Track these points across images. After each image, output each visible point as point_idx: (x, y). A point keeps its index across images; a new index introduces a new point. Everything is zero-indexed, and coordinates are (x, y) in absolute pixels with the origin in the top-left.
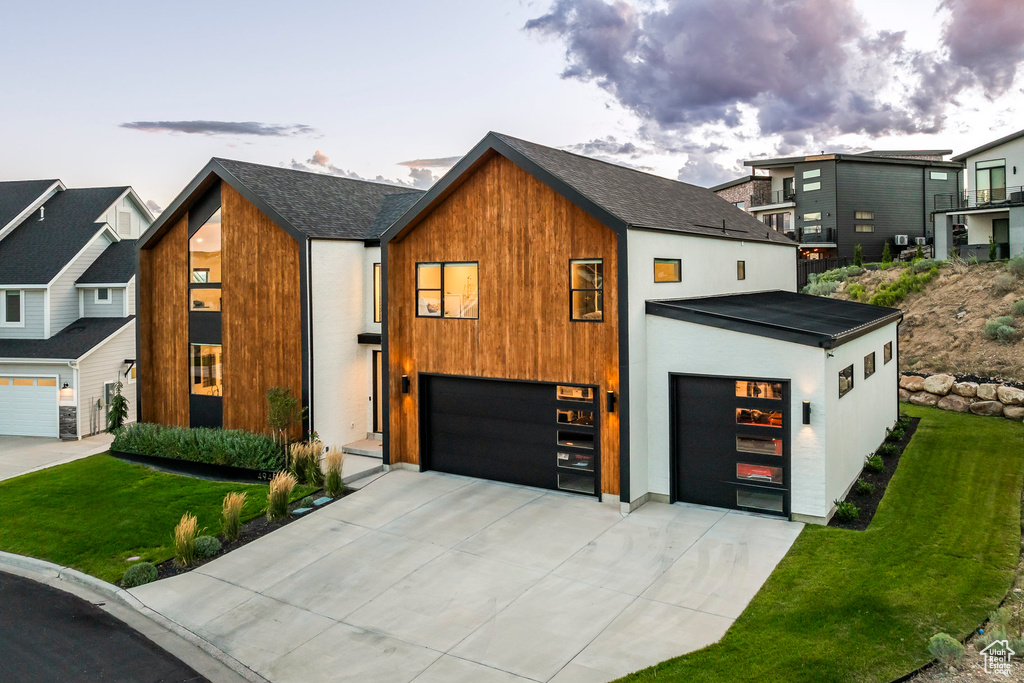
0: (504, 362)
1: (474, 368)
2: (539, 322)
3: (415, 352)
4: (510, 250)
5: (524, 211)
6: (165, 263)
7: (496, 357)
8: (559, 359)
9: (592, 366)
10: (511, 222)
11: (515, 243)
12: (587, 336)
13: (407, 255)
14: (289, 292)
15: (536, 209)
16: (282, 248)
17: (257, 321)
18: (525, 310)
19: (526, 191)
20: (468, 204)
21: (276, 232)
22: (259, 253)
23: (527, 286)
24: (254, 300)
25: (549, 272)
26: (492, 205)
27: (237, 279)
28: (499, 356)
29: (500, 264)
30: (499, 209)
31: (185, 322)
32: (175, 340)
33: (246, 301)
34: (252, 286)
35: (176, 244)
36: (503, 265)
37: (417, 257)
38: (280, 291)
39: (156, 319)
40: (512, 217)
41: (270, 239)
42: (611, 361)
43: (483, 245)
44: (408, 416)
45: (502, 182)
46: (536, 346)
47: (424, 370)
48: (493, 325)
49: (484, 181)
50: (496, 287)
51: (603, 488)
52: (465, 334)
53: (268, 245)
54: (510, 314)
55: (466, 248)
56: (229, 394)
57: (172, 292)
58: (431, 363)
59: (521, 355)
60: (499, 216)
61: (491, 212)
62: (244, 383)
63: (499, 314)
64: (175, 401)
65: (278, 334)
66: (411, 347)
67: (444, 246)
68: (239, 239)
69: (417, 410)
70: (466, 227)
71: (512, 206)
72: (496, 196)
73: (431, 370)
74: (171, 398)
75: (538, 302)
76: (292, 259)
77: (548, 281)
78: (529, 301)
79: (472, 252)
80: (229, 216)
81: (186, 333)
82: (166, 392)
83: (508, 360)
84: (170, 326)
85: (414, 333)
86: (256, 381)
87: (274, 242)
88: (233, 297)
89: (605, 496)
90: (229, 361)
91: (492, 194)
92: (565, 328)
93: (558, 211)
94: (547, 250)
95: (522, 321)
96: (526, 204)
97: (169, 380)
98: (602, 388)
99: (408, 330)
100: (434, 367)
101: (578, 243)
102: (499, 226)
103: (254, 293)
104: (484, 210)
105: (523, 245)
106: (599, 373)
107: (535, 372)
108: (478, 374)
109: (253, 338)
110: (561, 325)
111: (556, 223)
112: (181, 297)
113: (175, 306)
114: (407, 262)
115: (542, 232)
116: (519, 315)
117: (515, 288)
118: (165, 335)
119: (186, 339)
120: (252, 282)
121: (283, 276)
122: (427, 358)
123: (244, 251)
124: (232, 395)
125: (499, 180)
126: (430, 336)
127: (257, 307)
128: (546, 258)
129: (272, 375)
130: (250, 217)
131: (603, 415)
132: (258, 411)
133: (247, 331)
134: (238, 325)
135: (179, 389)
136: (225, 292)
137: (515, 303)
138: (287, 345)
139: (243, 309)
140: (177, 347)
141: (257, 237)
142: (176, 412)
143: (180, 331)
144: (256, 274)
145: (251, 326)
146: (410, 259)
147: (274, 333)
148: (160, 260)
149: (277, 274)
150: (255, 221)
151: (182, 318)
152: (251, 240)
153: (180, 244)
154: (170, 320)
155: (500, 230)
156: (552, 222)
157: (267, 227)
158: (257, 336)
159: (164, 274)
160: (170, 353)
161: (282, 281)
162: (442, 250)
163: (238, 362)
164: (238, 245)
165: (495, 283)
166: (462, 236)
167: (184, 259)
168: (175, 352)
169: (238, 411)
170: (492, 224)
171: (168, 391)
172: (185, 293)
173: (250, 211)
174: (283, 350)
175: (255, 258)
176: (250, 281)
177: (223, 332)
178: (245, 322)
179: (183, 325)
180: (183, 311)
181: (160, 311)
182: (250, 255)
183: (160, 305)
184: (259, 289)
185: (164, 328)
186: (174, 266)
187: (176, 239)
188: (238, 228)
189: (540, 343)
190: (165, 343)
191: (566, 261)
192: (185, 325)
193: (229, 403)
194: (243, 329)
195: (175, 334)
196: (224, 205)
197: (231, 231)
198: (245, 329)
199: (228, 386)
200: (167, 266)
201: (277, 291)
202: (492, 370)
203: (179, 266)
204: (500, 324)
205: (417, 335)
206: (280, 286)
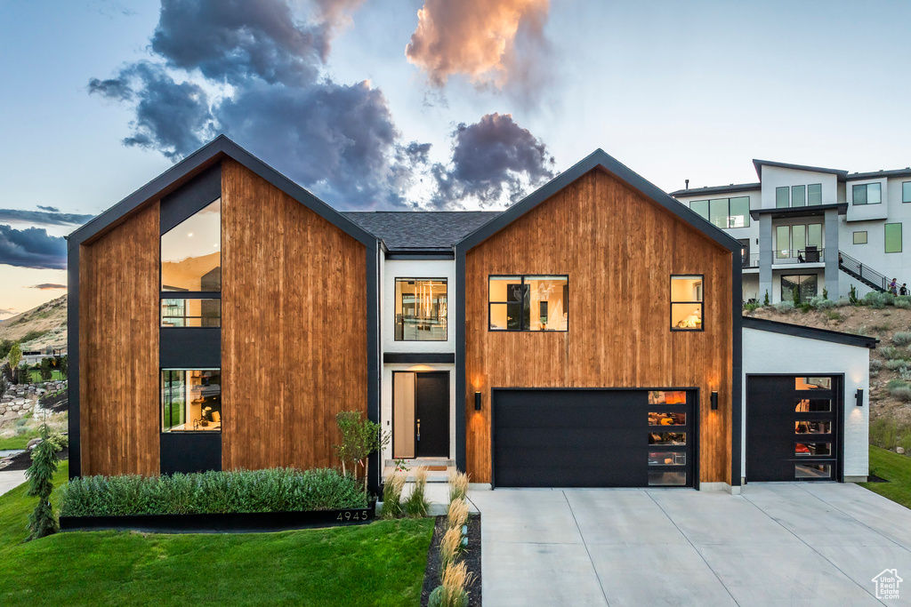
0: (598, 372)
1: (562, 380)
2: (638, 333)
3: (488, 367)
4: (606, 265)
5: (622, 228)
6: (114, 265)
7: (588, 367)
8: (660, 367)
9: (692, 371)
10: (607, 238)
11: (611, 259)
12: (688, 344)
13: (478, 267)
14: (334, 303)
15: (636, 227)
16: (324, 252)
17: (281, 338)
18: (622, 321)
19: (625, 210)
20: (557, 219)
21: (313, 233)
22: (286, 255)
23: (624, 299)
24: (276, 311)
25: (648, 286)
26: (586, 221)
27: (248, 289)
28: (592, 367)
29: (594, 278)
30: (595, 225)
31: (154, 342)
32: (133, 364)
33: (263, 315)
34: (275, 296)
35: (136, 240)
36: (598, 280)
37: (491, 269)
38: (320, 302)
39: (97, 339)
40: (608, 232)
41: (305, 241)
42: (711, 365)
43: (575, 260)
44: (477, 435)
45: (598, 199)
46: (634, 354)
47: (499, 385)
48: (585, 336)
49: (576, 197)
50: (589, 300)
51: (701, 477)
52: (550, 347)
53: (300, 248)
54: (605, 326)
55: (554, 261)
56: (233, 428)
57: (128, 303)
58: (508, 377)
59: (618, 365)
60: (594, 232)
61: (584, 227)
62: (261, 414)
63: (593, 325)
64: (133, 442)
65: (315, 352)
66: (482, 361)
67: (526, 259)
68: (252, 238)
69: (489, 426)
70: (554, 242)
71: (608, 223)
72: (590, 212)
73: (508, 384)
74: (123, 441)
75: (636, 313)
76: (339, 265)
77: (648, 295)
78: (627, 313)
79: (560, 265)
80: (235, 209)
81: (155, 355)
82: (114, 433)
83: (603, 369)
84: (125, 348)
85: (486, 347)
86: (280, 410)
87: (310, 244)
89: (703, 485)
90: (232, 388)
91: (585, 210)
92: (665, 336)
93: (659, 230)
94: (647, 266)
95: (620, 333)
96: (625, 222)
97: (120, 417)
98: (702, 389)
99: (477, 345)
100: (513, 381)
101: (679, 260)
102: (594, 241)
103: (277, 305)
104: (576, 225)
105: (620, 260)
106: (700, 377)
107: (634, 379)
108: (567, 385)
109: (276, 358)
110: (660, 335)
111: (656, 241)
112: (146, 310)
113: (134, 322)
114: (478, 274)
115: (642, 249)
116: (615, 326)
117: (612, 301)
118: (113, 359)
119: (154, 363)
120: (274, 292)
121: (325, 285)
122: (504, 372)
123: (260, 254)
124: (238, 429)
125: (594, 197)
126: (507, 350)
127: (281, 321)
128: (646, 274)
129: (305, 401)
130: (270, 212)
131: (703, 413)
132: (282, 445)
133: (265, 351)
134: (250, 343)
135: (140, 428)
136: (227, 304)
137: (611, 315)
138: (329, 364)
139: (259, 324)
140: (137, 374)
141: (282, 237)
142: (134, 458)
143: (143, 353)
144: (281, 282)
145: (271, 343)
146: (482, 271)
147: (310, 352)
148: (104, 260)
149: (315, 282)
150: (279, 218)
151: (147, 336)
152: (273, 241)
153: (145, 243)
154: (123, 339)
155: (594, 246)
156: (653, 241)
157: (299, 226)
158: (281, 356)
159: (113, 280)
160: (123, 383)
161: (323, 290)
162: (523, 263)
163: (249, 389)
164: (251, 246)
165: (588, 296)
166: (548, 249)
167: (153, 261)
168: (133, 380)
169: (248, 448)
170: (586, 239)
171: (119, 432)
172: (153, 305)
173: (272, 205)
174: (324, 370)
175: (279, 263)
176: (271, 290)
177: (223, 353)
178: (262, 339)
179: (149, 345)
180: (149, 327)
181: (103, 329)
182: (271, 258)
183: (105, 320)
184: (286, 299)
185: (113, 350)
186: (133, 269)
187: (137, 234)
188: (251, 226)
189: (638, 352)
190: (114, 370)
191: (666, 276)
192: (154, 345)
193: (233, 439)
194: (258, 348)
195: (132, 358)
196: (227, 196)
197: (238, 228)
198: (262, 348)
199: (230, 419)
200: (119, 270)
201: (315, 302)
202: (585, 380)
203: (143, 269)
204: (594, 336)
205: (490, 350)
206: (320, 297)
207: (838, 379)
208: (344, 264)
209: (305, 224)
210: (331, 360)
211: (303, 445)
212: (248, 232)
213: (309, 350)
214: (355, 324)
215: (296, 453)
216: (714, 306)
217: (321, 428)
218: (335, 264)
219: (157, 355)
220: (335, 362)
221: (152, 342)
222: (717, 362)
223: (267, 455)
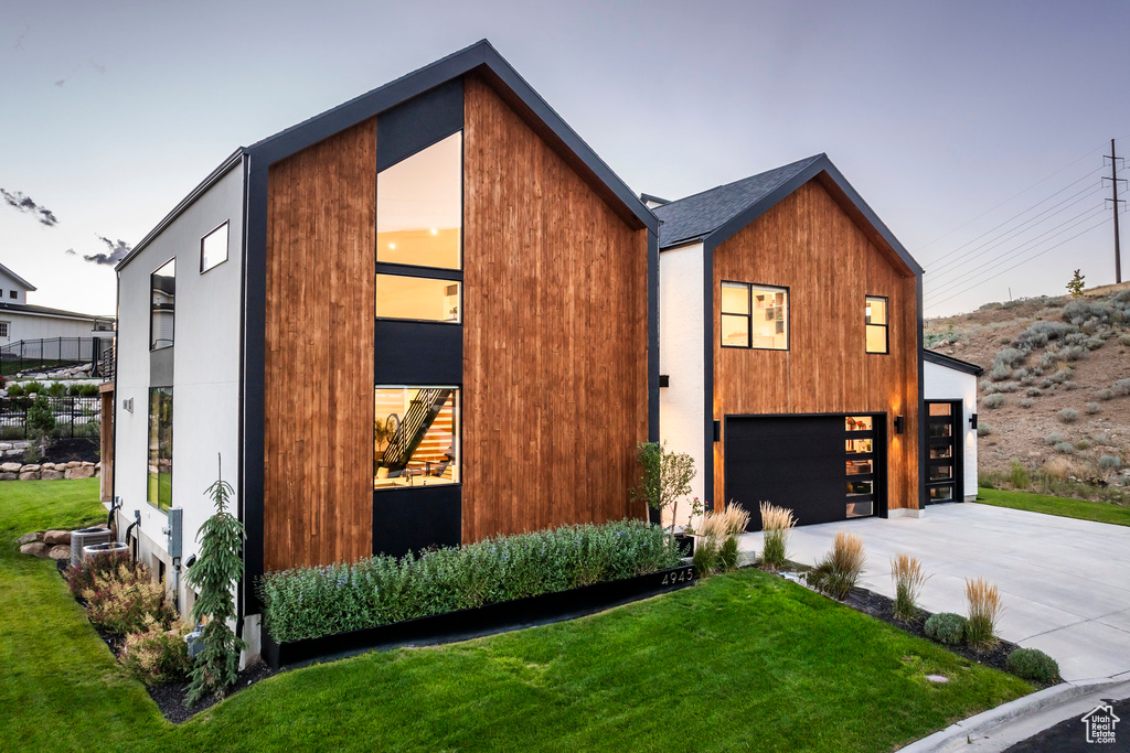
0: (814, 395)
1: (786, 405)
2: (843, 354)
4: (819, 280)
5: (830, 242)
6: (304, 210)
7: (806, 391)
8: (859, 391)
9: (881, 395)
10: (819, 250)
11: (823, 273)
12: (878, 367)
14: (597, 299)
15: (840, 242)
16: (587, 229)
17: (539, 344)
18: (832, 343)
19: (832, 223)
20: (780, 224)
21: (575, 203)
22: (545, 228)
23: (833, 317)
24: (532, 306)
25: (850, 306)
26: (802, 230)
27: (498, 269)
28: (809, 390)
29: (810, 292)
30: (810, 234)
31: (366, 341)
32: (332, 378)
33: (518, 308)
34: (531, 284)
35: (341, 175)
36: (813, 295)
37: (723, 274)
38: (583, 296)
40: (820, 246)
41: (565, 212)
42: (894, 389)
43: (794, 271)
45: (812, 207)
46: (841, 377)
47: (731, 412)
48: (803, 357)
49: (795, 202)
50: (806, 317)
51: (889, 505)
52: (776, 367)
54: (819, 346)
55: (777, 271)
56: (478, 476)
57: (327, 274)
58: (740, 402)
59: (829, 389)
60: (809, 243)
61: (802, 236)
62: (513, 453)
63: (809, 346)
65: (577, 365)
67: (754, 265)
68: (503, 198)
69: (723, 461)
70: (777, 248)
71: (820, 235)
72: (806, 220)
73: (740, 411)
74: (314, 507)
75: (842, 335)
76: (603, 249)
77: (850, 315)
78: (835, 333)
79: (782, 276)
81: (368, 362)
82: (300, 494)
83: (817, 393)
84: (320, 351)
85: (719, 366)
86: (536, 446)
87: (572, 216)
88: (488, 298)
89: (890, 512)
90: (478, 416)
91: (802, 218)
92: (862, 359)
93: (857, 247)
94: (849, 284)
95: (830, 354)
96: (832, 236)
97: (310, 467)
98: (889, 414)
100: (744, 406)
101: (872, 281)
102: (809, 252)
103: (533, 297)
104: (795, 232)
105: (829, 276)
106: (886, 402)
107: (841, 404)
108: (790, 411)
109: (532, 373)
110: (859, 359)
111: (855, 259)
112: (354, 289)
113: (335, 307)
115: (845, 265)
116: (827, 347)
117: (824, 319)
118: (300, 367)
119: (366, 375)
120: (530, 278)
121: (588, 276)
122: (735, 396)
123: (513, 222)
124: (484, 475)
125: (809, 204)
126: (738, 370)
127: (539, 320)
128: (848, 292)
129: (566, 433)
130: (526, 165)
131: (889, 439)
132: (538, 497)
133: (519, 361)
134: (500, 349)
135: (342, 482)
136: (472, 289)
137: (824, 335)
138: (593, 382)
139: (511, 323)
140: (338, 393)
141: (540, 202)
142: (332, 536)
143: (348, 359)
144: (538, 265)
145: (527, 351)
147: (571, 365)
148: (285, 200)
149: (577, 270)
150: (536, 175)
151: (356, 332)
152: (528, 205)
153: (353, 180)
154: (317, 335)
155: (810, 259)
156: (853, 258)
157: (559, 190)
158: (539, 369)
159: (302, 235)
160: (316, 409)
161: (586, 281)
162: (751, 269)
163: (499, 416)
164: (502, 209)
165: (806, 312)
166: (773, 257)
167: (366, 211)
168: (333, 404)
169: (497, 504)
170: (802, 249)
171: (307, 493)
172: (365, 282)
173: (528, 155)
174: (587, 390)
175: (536, 237)
176: (526, 274)
177: (465, 362)
178: (516, 343)
179: (358, 347)
180: (359, 317)
181: (283, 316)
182: (526, 229)
183: (285, 302)
184: (544, 291)
185: (299, 355)
186: (334, 222)
187: (341, 166)
188: (502, 179)
189: (844, 375)
190: (299, 388)
191: (862, 296)
192: (366, 346)
193: (477, 492)
194: (510, 357)
195: (332, 367)
196: (472, 130)
197: (486, 181)
198: (515, 358)
199: (474, 462)
200: (311, 219)
201: (577, 297)
202: (804, 405)
203: (349, 222)
204: (811, 356)
205: (723, 369)
206: (583, 289)
207: (957, 405)
208: (608, 248)
209: (566, 188)
210: (594, 377)
211: (563, 497)
212: (498, 187)
213: (570, 362)
214: (619, 330)
215: (555, 507)
216: (895, 330)
217: (583, 471)
218: (598, 249)
219: (371, 363)
220: (599, 378)
221: (363, 342)
222: (898, 387)
223: (521, 513)
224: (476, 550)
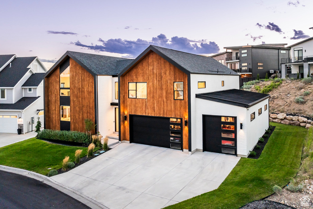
0: (155, 111)
1: (146, 113)
2: (165, 100)
3: (128, 108)
4: (156, 79)
5: (160, 68)
6: (52, 82)
7: (152, 110)
8: (171, 111)
9: (180, 113)
10: (157, 71)
11: (158, 77)
12: (179, 104)
13: (126, 80)
14: (90, 91)
15: (164, 67)
16: (88, 78)
17: (81, 99)
18: (161, 96)
19: (161, 62)
20: (144, 66)
21: (86, 73)
22: (81, 79)
23: (161, 89)
24: (80, 92)
25: (168, 86)
26: (151, 66)
27: (75, 87)
29: (153, 83)
30: (153, 67)
31: (59, 99)
32: (55, 104)
33: (77, 94)
34: (79, 89)
35: (56, 76)
36: (154, 83)
37: (129, 81)
38: (88, 90)
39: (50, 98)
40: (157, 69)
41: (85, 75)
42: (186, 111)
43: (148, 77)
44: (126, 127)
45: (154, 59)
46: (164, 107)
47: (131, 114)
48: (151, 101)
49: (149, 59)
50: (152, 90)
51: (183, 147)
52: (143, 103)
53: (84, 77)
54: (156, 98)
55: (143, 78)
56: (72, 121)
57: (54, 90)
58: (133, 112)
59: (160, 110)
60: (153, 69)
61: (151, 68)
62: (77, 117)
63: (153, 97)
64: (56, 122)
65: (87, 103)
66: (127, 107)
67: (137, 78)
68: (75, 75)
69: (129, 125)
70: (143, 72)
71: (157, 66)
73: (133, 113)
74: (54, 122)
75: (164, 94)
76: (91, 81)
77: (168, 88)
78: (162, 94)
79: (145, 79)
80: (72, 68)
81: (59, 102)
82: (53, 120)
83: (156, 111)
84: (54, 101)
85: (128, 103)
86: (81, 117)
88: (73, 92)
89: (184, 150)
90: (72, 111)
91: (151, 63)
92: (172, 102)
93: (170, 68)
94: (167, 79)
95: (160, 100)
96: (161, 66)
97: (54, 116)
98: (183, 119)
99: (126, 102)
100: (134, 113)
101: (176, 77)
102: (153, 72)
103: (80, 91)
104: (149, 67)
105: (160, 78)
106: (182, 115)
107: (164, 114)
108: (147, 115)
109: (80, 104)
110: (171, 101)
112: (58, 92)
113: (55, 94)
114: (126, 82)
115: (166, 74)
116: (159, 98)
117: (158, 90)
118: (52, 103)
119: (59, 104)
121: (89, 86)
122: (132, 110)
123: (77, 78)
125: (153, 59)
127: (81, 95)
128: (167, 81)
129: (85, 115)
130: (78, 68)
131: (184, 127)
133: (78, 102)
135: (57, 119)
136: (71, 91)
137: (158, 94)
139: (76, 96)
141: (81, 74)
142: (56, 126)
143: (57, 102)
144: (81, 85)
145: (79, 100)
146: (127, 81)
150: (80, 70)
152: (79, 75)
153: (57, 76)
154: (54, 99)
156: (169, 71)
157: (84, 72)
159: (52, 85)
160: (54, 108)
163: (75, 111)
164: (75, 77)
165: (152, 88)
166: (142, 75)
167: (58, 80)
168: (56, 108)
169: (75, 126)
170: (151, 71)
174: (89, 108)
175: (80, 81)
176: (79, 87)
177: (70, 102)
178: (77, 99)
180: (58, 96)
181: (51, 96)
182: (79, 79)
183: (51, 94)
185: (52, 101)
186: (55, 83)
187: (56, 74)
188: (75, 72)
189: (165, 106)
190: (52, 105)
191: (172, 82)
193: (72, 123)
194: (76, 101)
196: (71, 65)
197: (73, 72)
199: (72, 118)
200: (53, 83)
202: (151, 114)
203: (57, 82)
204: (153, 100)
206: (88, 89)
207: (235, 118)
210: (90, 105)
224: (70, 132)
